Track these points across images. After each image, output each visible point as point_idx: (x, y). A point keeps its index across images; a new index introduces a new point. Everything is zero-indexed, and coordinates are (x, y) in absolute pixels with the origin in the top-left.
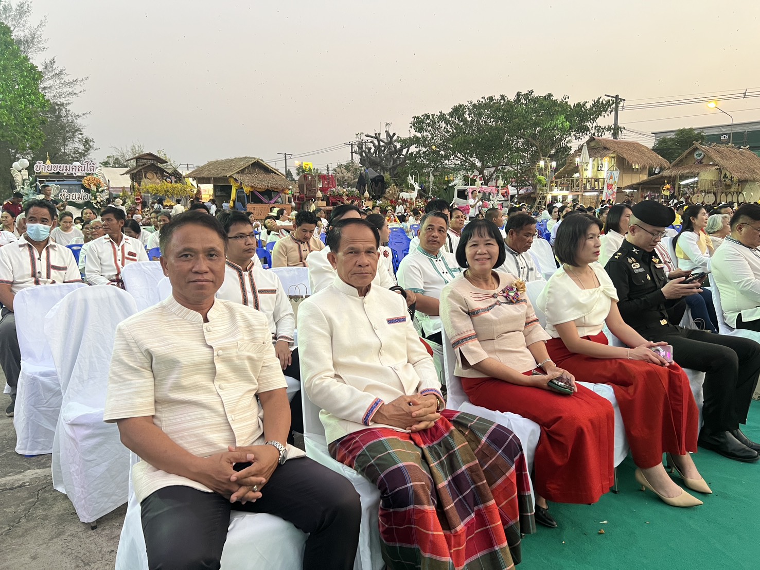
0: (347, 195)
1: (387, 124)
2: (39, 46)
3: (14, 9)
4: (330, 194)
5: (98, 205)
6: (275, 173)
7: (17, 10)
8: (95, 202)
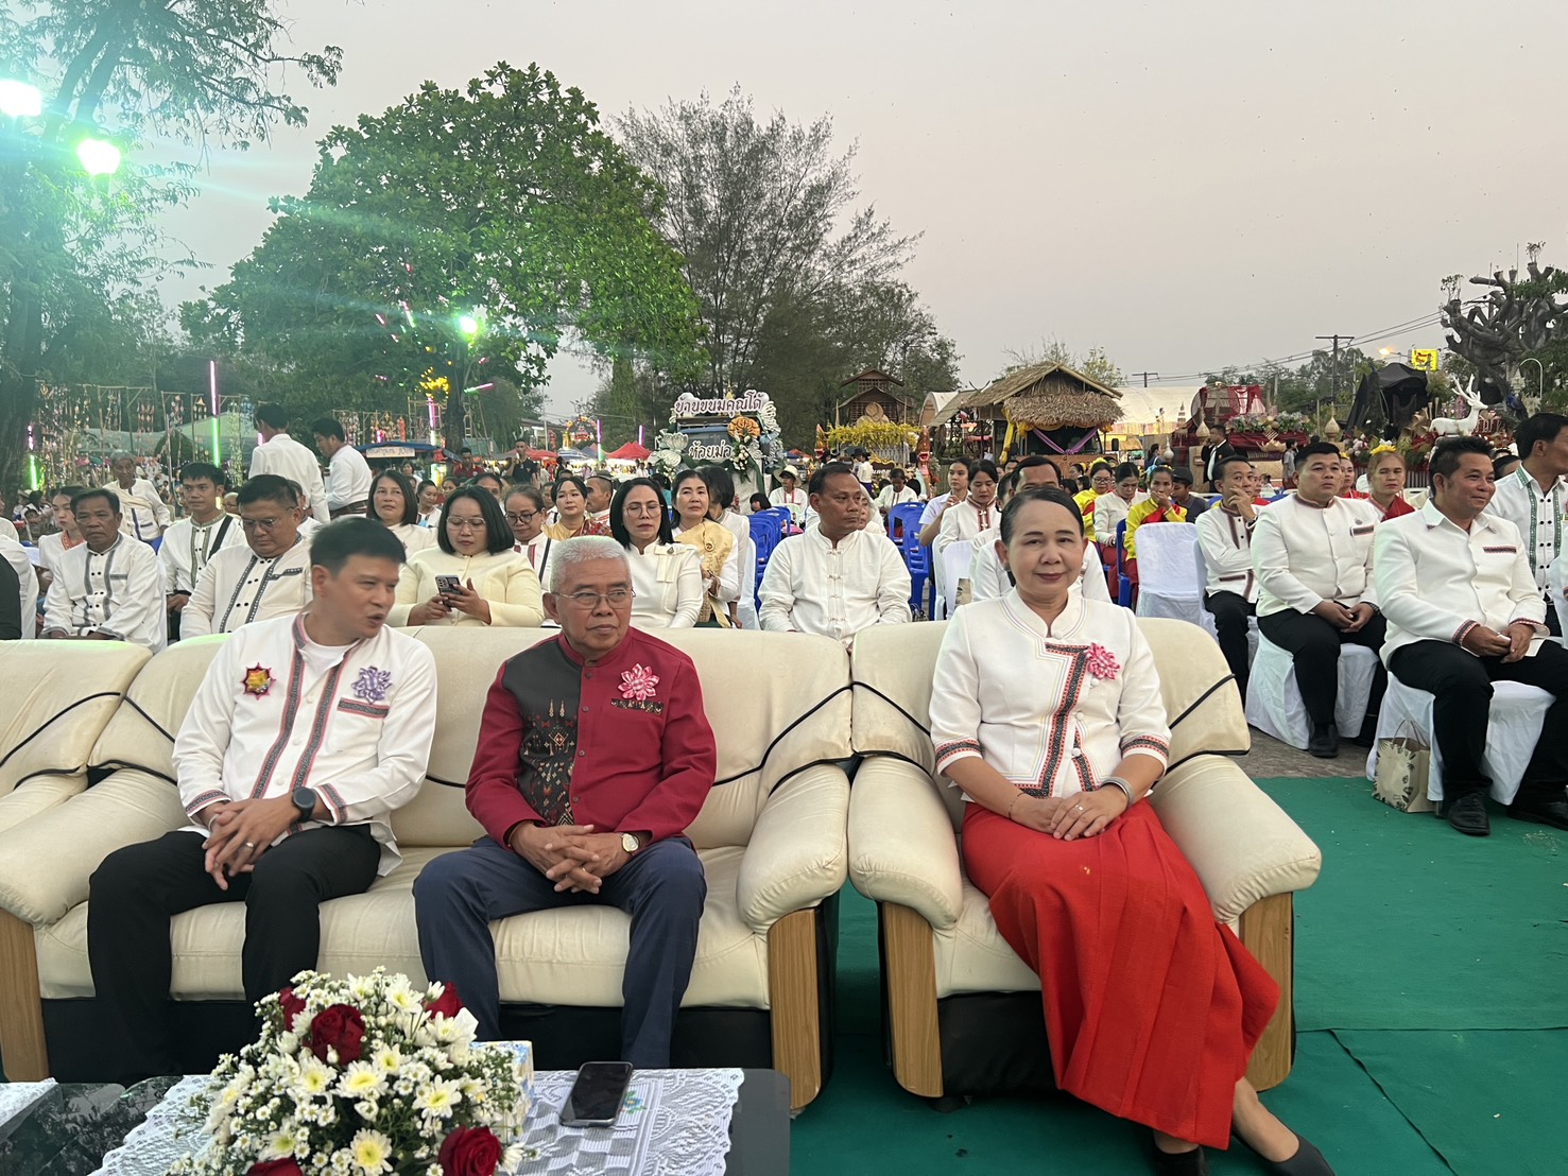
0: (1275, 429)
1: (1532, 248)
2: (848, 190)
3: (807, 135)
4: (1232, 429)
5: (741, 464)
6: (1097, 391)
7: (811, 136)
8: (736, 460)
